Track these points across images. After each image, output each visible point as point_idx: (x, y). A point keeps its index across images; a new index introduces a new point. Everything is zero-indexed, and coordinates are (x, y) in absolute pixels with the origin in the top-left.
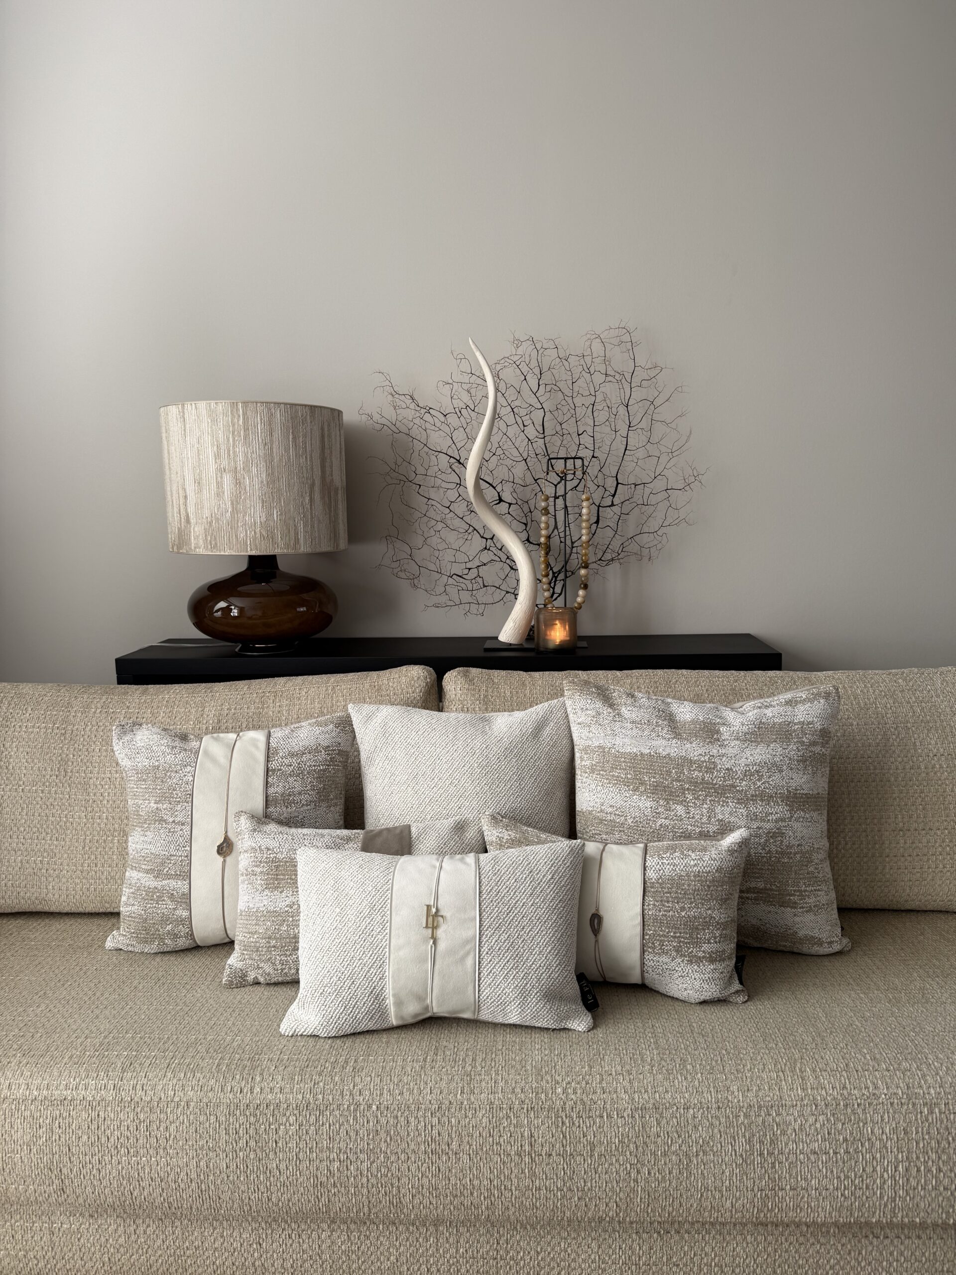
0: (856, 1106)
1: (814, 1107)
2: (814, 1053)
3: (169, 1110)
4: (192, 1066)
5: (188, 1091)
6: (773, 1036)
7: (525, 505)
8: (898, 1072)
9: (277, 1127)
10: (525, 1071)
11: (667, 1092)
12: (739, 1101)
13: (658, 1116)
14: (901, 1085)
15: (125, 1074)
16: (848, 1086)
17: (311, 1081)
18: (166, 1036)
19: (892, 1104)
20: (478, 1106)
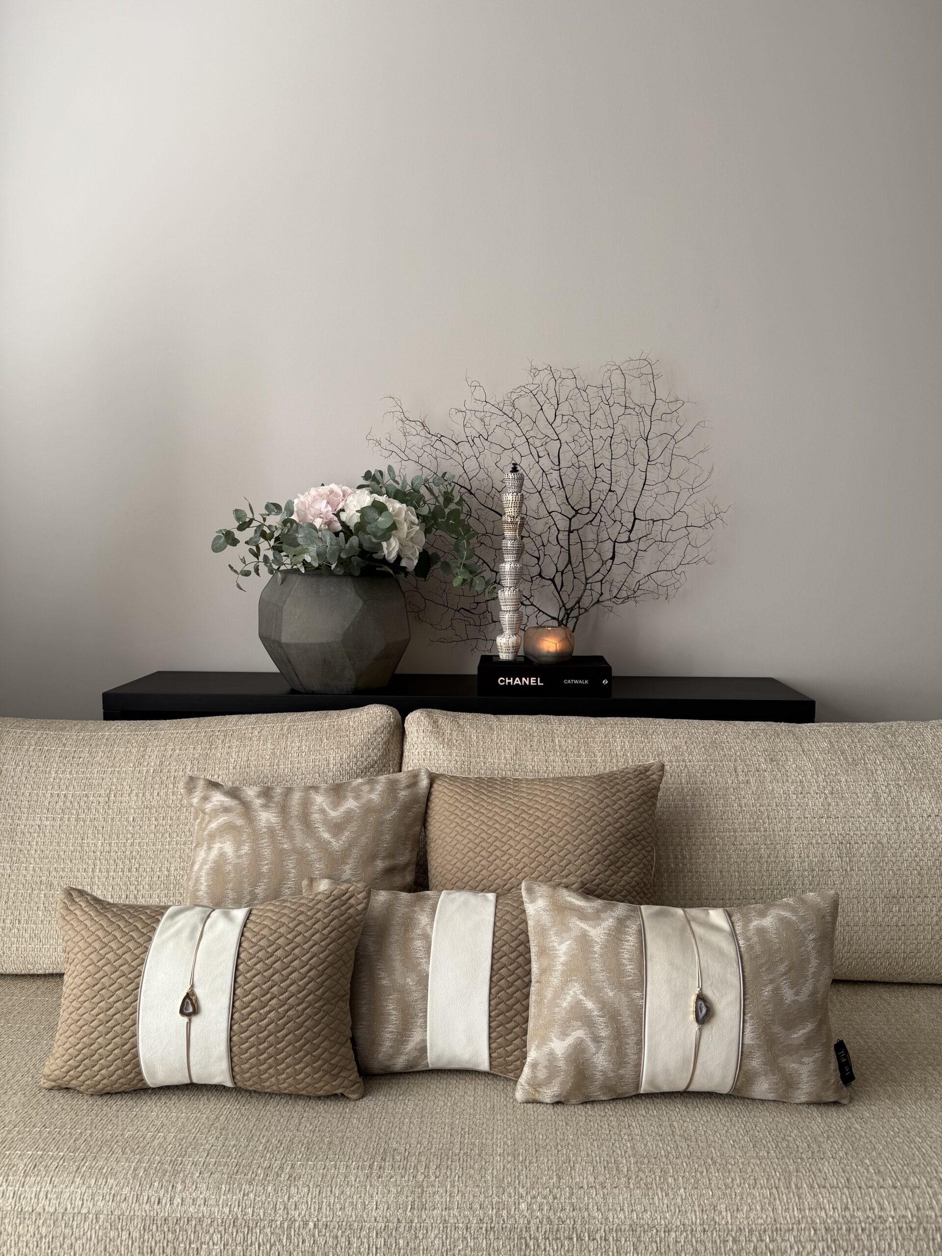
0: (860, 1231)
1: (813, 1232)
2: (810, 1165)
3: (75, 1224)
4: (104, 1171)
5: (98, 1201)
6: (764, 1141)
7: (538, 538)
8: (905, 1190)
9: (199, 1246)
10: (485, 1182)
11: (645, 1211)
12: (727, 1223)
13: (635, 1240)
14: (911, 1206)
15: (28, 1178)
16: (850, 1207)
17: (240, 1191)
18: (79, 1131)
19: (900, 1229)
20: (430, 1224)
